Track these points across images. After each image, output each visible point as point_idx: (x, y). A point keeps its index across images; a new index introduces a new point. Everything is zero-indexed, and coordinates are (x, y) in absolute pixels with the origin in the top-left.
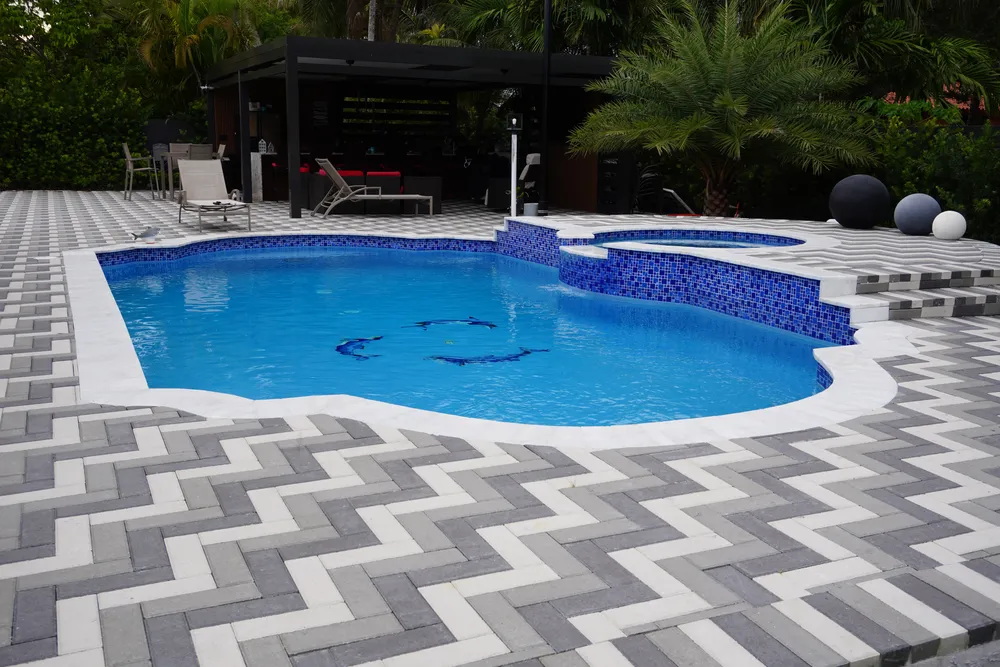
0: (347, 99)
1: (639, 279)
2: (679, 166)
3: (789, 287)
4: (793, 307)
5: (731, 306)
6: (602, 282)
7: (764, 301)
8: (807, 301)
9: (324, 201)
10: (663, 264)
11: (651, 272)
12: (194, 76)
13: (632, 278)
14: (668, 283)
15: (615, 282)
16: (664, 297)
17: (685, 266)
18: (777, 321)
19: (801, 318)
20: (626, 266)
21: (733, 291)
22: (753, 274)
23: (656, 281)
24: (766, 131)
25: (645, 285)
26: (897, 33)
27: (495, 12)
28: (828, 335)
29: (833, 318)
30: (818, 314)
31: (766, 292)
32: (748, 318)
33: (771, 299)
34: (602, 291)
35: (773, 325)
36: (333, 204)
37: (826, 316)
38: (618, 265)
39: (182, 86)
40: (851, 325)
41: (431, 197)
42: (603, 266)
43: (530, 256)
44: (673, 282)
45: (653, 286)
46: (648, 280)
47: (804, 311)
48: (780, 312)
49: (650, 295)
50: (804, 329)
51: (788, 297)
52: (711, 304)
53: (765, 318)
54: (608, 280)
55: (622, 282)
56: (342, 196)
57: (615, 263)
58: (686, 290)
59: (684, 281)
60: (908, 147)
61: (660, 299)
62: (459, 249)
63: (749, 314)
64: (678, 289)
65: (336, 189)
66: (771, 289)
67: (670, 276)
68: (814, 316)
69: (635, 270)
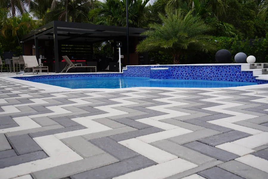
0: (62, 45)
1: (179, 74)
2: (159, 58)
3: (230, 69)
4: (232, 74)
5: (209, 78)
6: (167, 76)
7: (221, 74)
8: (236, 72)
9: (65, 68)
10: (186, 69)
11: (182, 71)
12: (17, 39)
13: (177, 74)
14: (188, 74)
15: (171, 75)
16: (187, 78)
17: (192, 69)
18: (226, 79)
19: (234, 77)
20: (174, 70)
21: (210, 73)
22: (216, 67)
23: (184, 74)
24: (194, 41)
25: (180, 75)
26: (214, 21)
27: (103, 21)
28: (244, 80)
29: (246, 75)
30: (241, 75)
31: (222, 72)
32: (215, 80)
33: (223, 73)
34: (167, 79)
35: (225, 81)
36: (68, 69)
37: (243, 75)
38: (172, 70)
39: (14, 42)
40: (253, 76)
41: (96, 67)
42: (167, 71)
43: (136, 76)
44: (189, 74)
45: (183, 75)
46: (181, 74)
47: (235, 75)
48: (227, 77)
49: (182, 78)
50: (236, 80)
51: (230, 72)
52: (202, 79)
53: (221, 79)
54: (169, 75)
55: (173, 75)
56: (71, 67)
57: (171, 70)
58: (193, 76)
59: (192, 73)
60: (225, 47)
61: (185, 79)
62: (112, 76)
63: (216, 79)
64: (191, 76)
65: (68, 65)
66: (223, 71)
67: (188, 72)
68: (239, 76)
69: (177, 71)
